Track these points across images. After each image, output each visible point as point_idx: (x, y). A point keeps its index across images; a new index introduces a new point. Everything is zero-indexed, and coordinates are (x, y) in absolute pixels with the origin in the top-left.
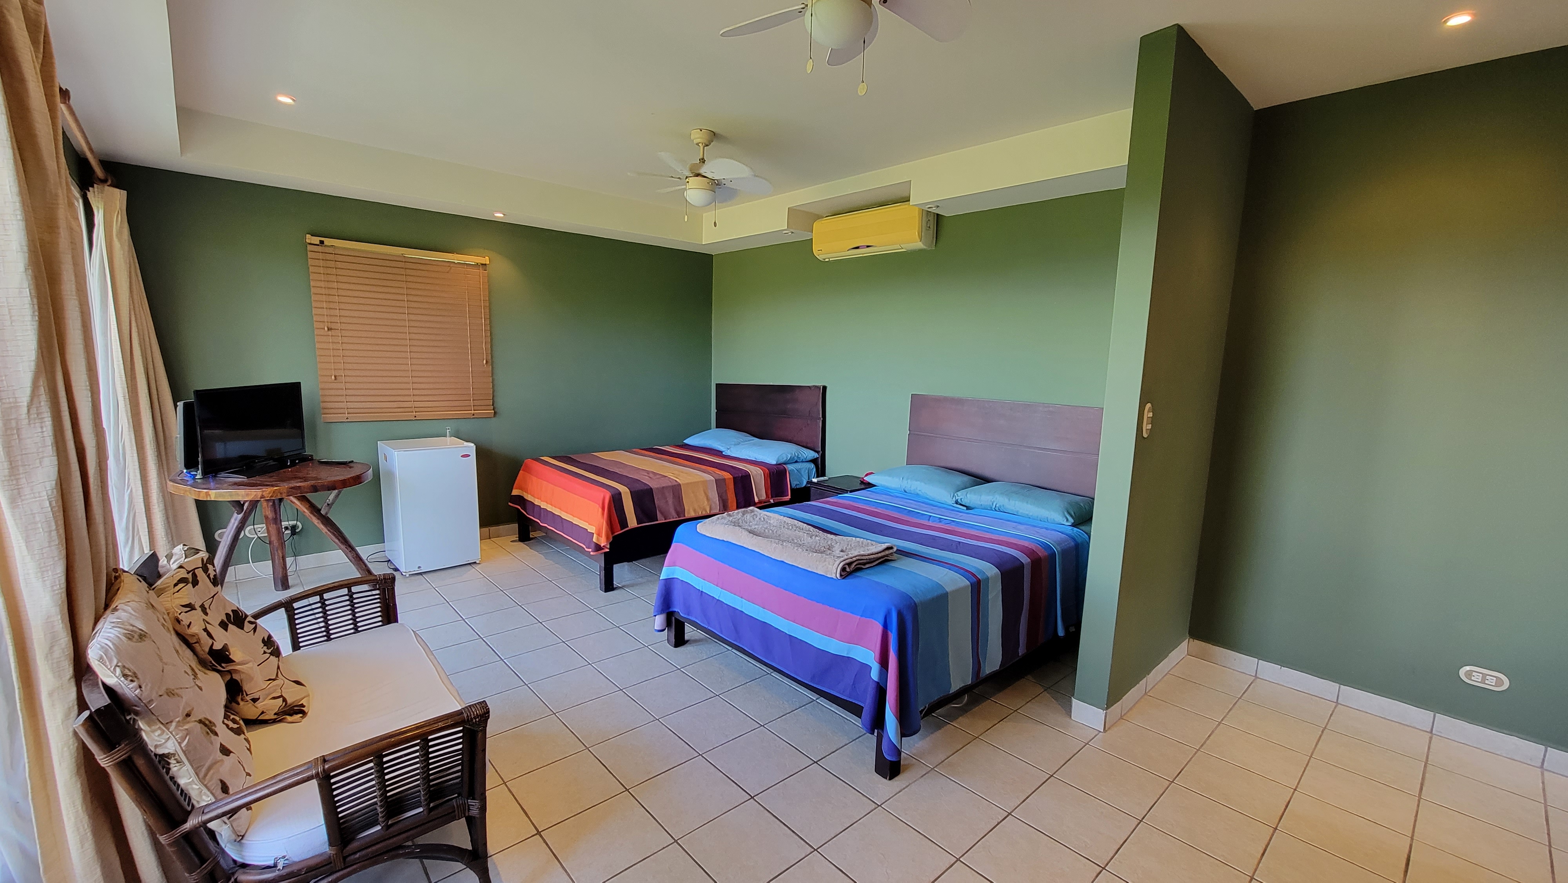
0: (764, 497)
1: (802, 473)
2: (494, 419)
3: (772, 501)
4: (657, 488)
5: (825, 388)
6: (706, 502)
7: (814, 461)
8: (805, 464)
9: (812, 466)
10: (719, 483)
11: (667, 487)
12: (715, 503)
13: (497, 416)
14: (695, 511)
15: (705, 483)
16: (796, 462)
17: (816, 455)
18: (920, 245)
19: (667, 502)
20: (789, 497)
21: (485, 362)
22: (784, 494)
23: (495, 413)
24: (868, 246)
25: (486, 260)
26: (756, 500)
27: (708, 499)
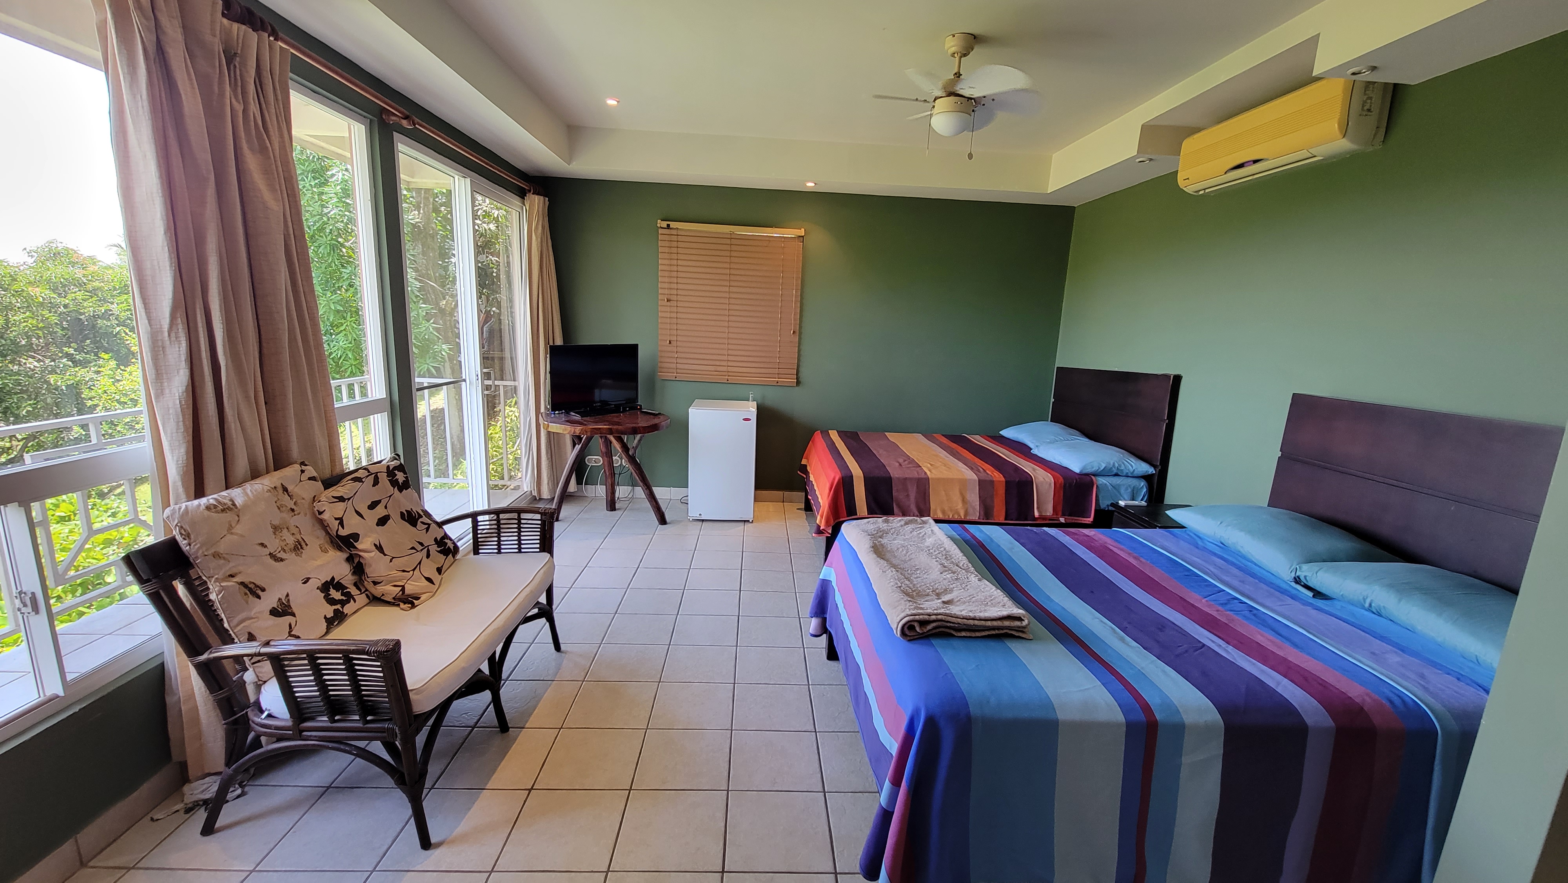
0: (1049, 511)
1: (1122, 491)
2: (797, 388)
3: (1062, 520)
4: (898, 479)
5: (1178, 379)
6: (960, 505)
7: (1147, 478)
8: (1130, 480)
9: (1143, 483)
10: (985, 486)
11: (911, 479)
12: (974, 509)
13: (801, 385)
14: (943, 512)
15: (963, 483)
16: (1116, 475)
17: (1151, 470)
18: (1343, 145)
19: (908, 496)
20: (1091, 519)
21: (792, 332)
22: (1084, 513)
23: (798, 383)
24: (1255, 162)
25: (802, 232)
26: (1036, 514)
27: (964, 501)
